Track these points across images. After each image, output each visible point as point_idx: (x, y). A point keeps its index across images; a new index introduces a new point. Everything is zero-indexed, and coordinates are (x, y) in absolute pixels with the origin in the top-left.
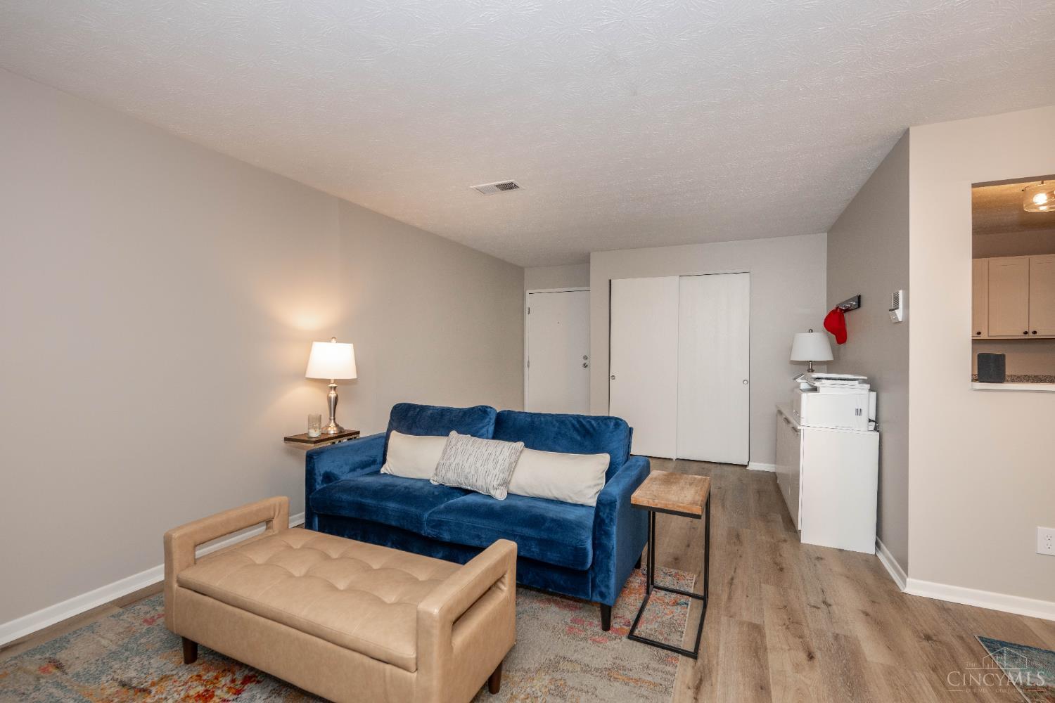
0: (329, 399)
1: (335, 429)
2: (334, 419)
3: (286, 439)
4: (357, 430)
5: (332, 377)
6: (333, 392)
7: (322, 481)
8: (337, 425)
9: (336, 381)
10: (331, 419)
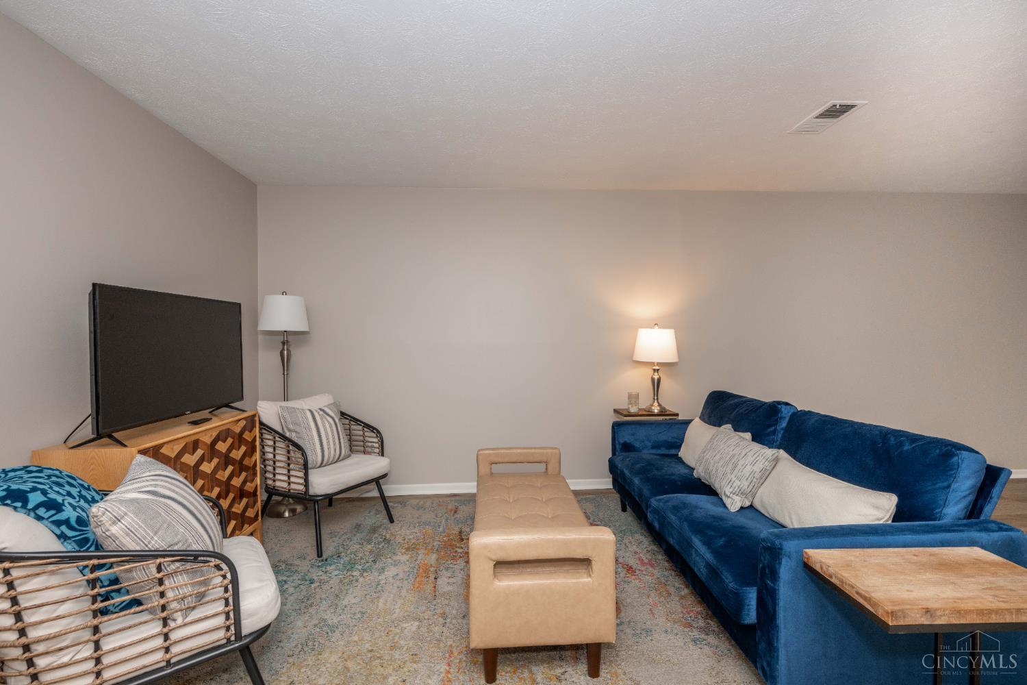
0: (653, 380)
1: (658, 408)
2: (657, 399)
3: (615, 411)
4: (676, 412)
5: (656, 360)
6: (656, 374)
7: (621, 449)
8: (660, 405)
9: (659, 364)
10: (654, 399)
